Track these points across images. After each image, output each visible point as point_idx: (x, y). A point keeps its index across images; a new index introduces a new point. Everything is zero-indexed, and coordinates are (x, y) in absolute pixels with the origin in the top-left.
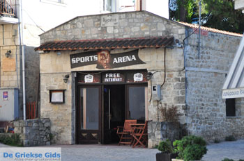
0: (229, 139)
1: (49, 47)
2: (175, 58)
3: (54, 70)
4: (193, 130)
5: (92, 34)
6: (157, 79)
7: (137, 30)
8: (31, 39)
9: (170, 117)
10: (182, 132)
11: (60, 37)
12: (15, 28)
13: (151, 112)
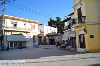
0: (63, 44)
1: (47, 36)
2: (58, 37)
3: (47, 38)
4: (60, 43)
5: (50, 34)
6: (56, 38)
7: (54, 34)
8: (45, 35)
9: (58, 42)
10: (59, 43)
11: (47, 35)
12: (43, 34)
13: (56, 41)
